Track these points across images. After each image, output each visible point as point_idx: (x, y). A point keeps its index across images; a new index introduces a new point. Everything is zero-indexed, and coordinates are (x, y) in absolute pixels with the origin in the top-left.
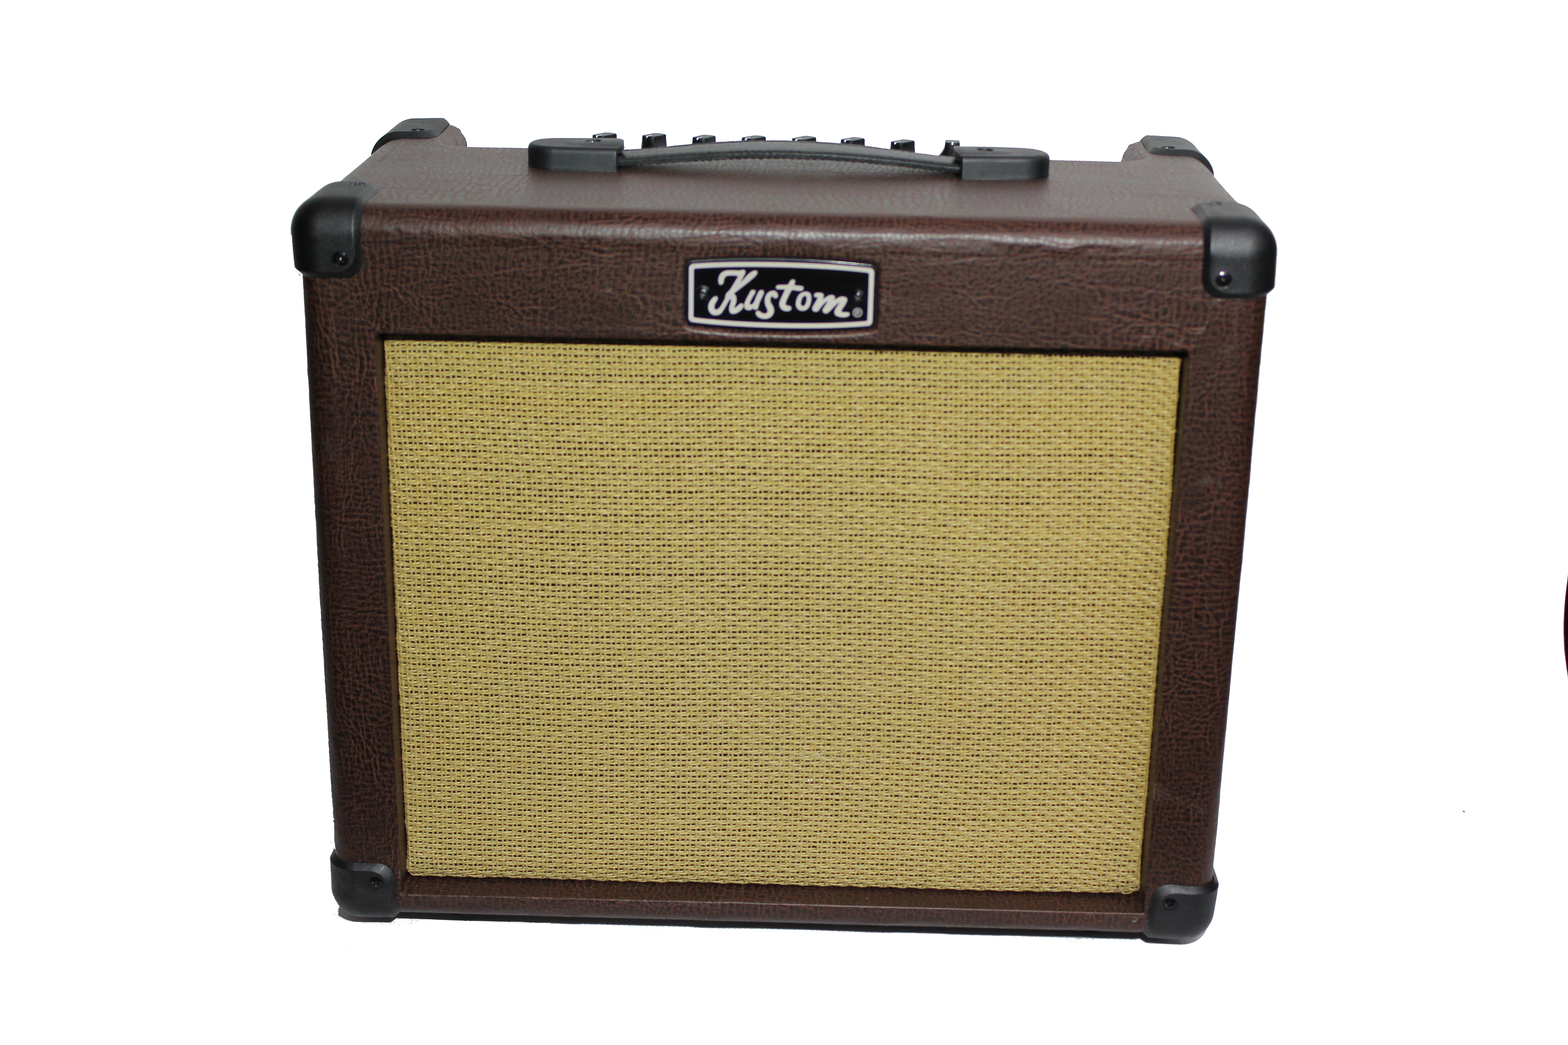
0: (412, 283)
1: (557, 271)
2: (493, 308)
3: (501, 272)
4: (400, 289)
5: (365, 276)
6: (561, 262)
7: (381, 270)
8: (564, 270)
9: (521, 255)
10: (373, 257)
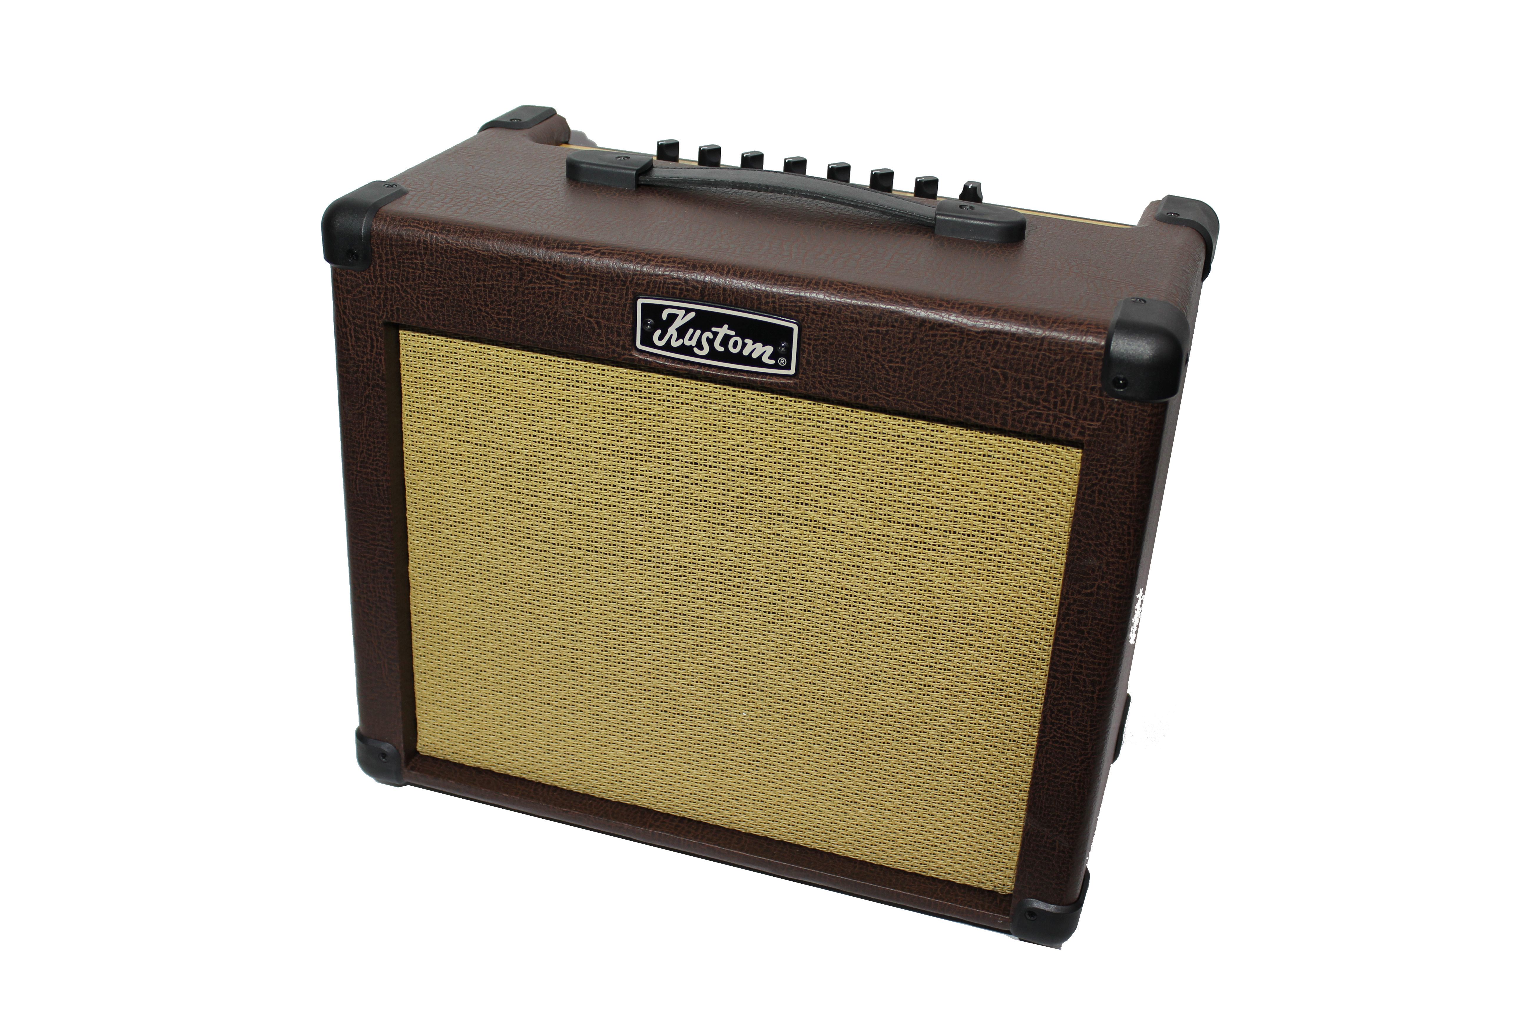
0: (411, 282)
1: (527, 289)
2: (474, 313)
3: (481, 283)
4: (402, 286)
5: (374, 272)
6: (530, 282)
7: (387, 268)
8: (533, 288)
9: (498, 271)
10: (380, 257)
